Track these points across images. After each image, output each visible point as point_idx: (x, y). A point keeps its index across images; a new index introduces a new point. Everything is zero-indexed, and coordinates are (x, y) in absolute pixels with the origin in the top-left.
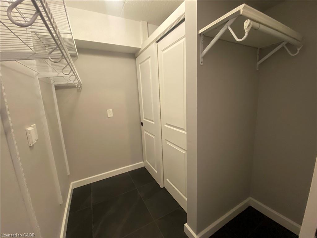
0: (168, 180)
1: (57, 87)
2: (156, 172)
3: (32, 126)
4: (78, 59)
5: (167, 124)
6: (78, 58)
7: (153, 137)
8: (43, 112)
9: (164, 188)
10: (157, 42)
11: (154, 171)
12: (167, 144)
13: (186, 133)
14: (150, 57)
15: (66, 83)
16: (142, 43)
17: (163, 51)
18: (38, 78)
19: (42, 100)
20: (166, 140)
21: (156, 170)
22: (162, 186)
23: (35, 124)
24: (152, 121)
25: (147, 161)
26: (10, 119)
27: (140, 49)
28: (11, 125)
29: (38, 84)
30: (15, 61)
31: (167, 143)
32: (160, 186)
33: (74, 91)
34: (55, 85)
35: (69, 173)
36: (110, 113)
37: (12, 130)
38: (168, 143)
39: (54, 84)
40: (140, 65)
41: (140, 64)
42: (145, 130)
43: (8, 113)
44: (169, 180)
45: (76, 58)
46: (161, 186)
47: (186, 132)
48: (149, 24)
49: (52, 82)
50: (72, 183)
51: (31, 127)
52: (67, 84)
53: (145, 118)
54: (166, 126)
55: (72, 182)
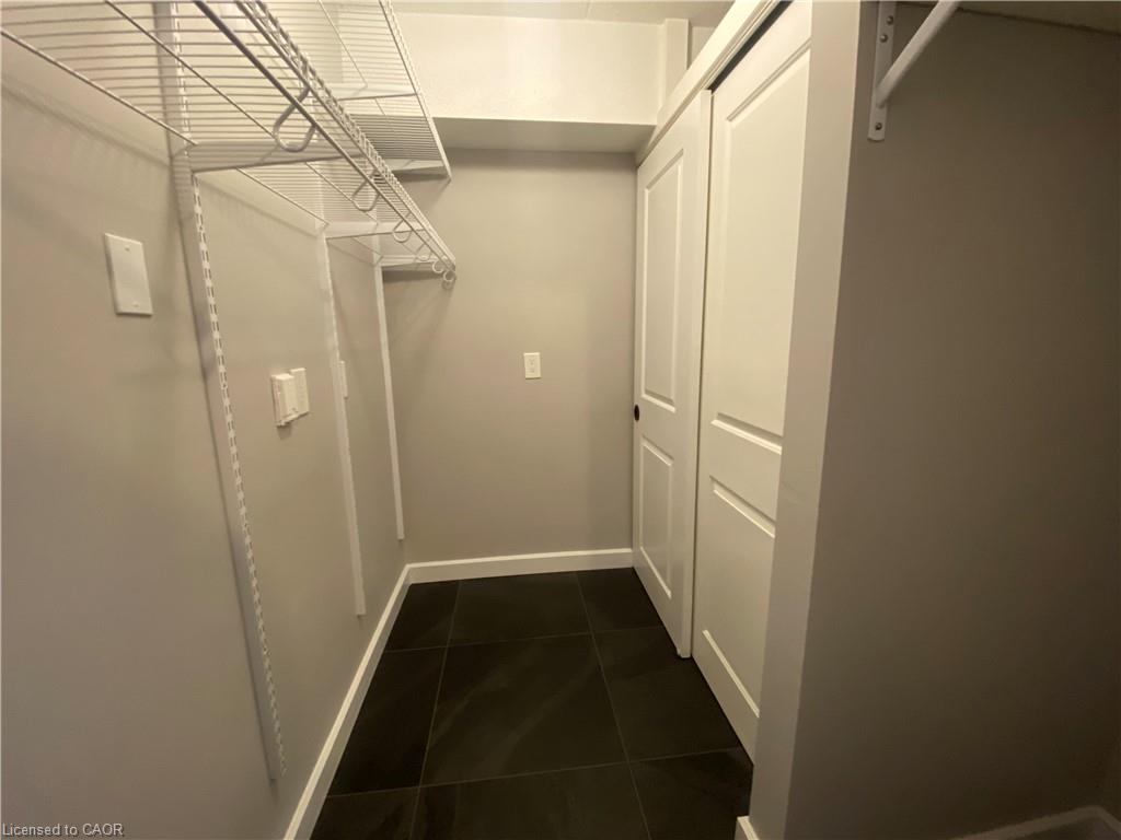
0: (706, 633)
1: (390, 276)
2: (669, 593)
3: (293, 371)
4: (451, 184)
5: (722, 417)
6: (450, 181)
7: (668, 463)
8: (334, 340)
9: (691, 658)
10: (713, 87)
11: (662, 588)
12: (715, 494)
13: (780, 453)
14: (681, 154)
15: (411, 261)
16: (659, 108)
17: (731, 118)
18: (327, 239)
19: (332, 303)
20: (713, 479)
21: (669, 588)
22: (683, 651)
23: (302, 369)
24: (669, 402)
25: (642, 548)
26: (216, 335)
27: (653, 128)
28: (219, 352)
29: (324, 256)
30: (233, 171)
31: (716, 492)
32: (675, 648)
33: (433, 287)
34: (383, 268)
35: (401, 535)
36: (532, 364)
37: (222, 369)
38: (718, 491)
39: (381, 264)
40: (647, 192)
41: (648, 187)
42: (644, 437)
43: (214, 318)
44: (712, 635)
45: (444, 182)
46: (679, 652)
47: (780, 448)
48: (695, 29)
49: (376, 257)
50: (408, 566)
51: (290, 373)
52: (413, 264)
53: (647, 392)
54: (716, 422)
55: (410, 563)
